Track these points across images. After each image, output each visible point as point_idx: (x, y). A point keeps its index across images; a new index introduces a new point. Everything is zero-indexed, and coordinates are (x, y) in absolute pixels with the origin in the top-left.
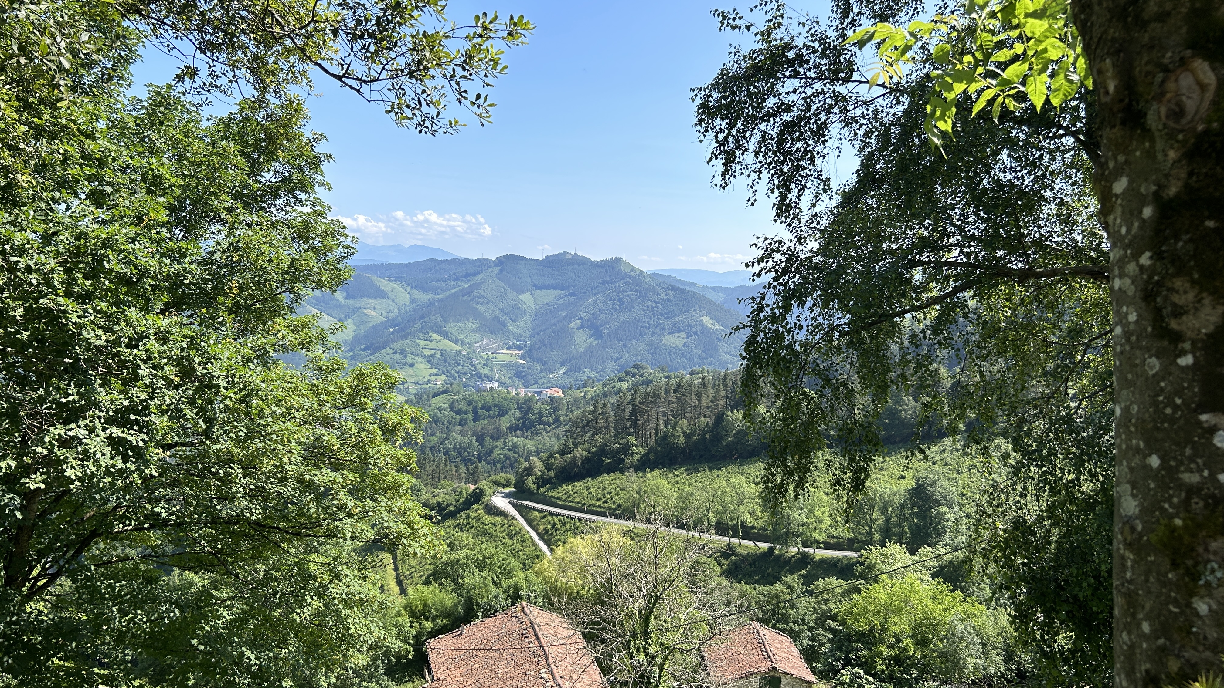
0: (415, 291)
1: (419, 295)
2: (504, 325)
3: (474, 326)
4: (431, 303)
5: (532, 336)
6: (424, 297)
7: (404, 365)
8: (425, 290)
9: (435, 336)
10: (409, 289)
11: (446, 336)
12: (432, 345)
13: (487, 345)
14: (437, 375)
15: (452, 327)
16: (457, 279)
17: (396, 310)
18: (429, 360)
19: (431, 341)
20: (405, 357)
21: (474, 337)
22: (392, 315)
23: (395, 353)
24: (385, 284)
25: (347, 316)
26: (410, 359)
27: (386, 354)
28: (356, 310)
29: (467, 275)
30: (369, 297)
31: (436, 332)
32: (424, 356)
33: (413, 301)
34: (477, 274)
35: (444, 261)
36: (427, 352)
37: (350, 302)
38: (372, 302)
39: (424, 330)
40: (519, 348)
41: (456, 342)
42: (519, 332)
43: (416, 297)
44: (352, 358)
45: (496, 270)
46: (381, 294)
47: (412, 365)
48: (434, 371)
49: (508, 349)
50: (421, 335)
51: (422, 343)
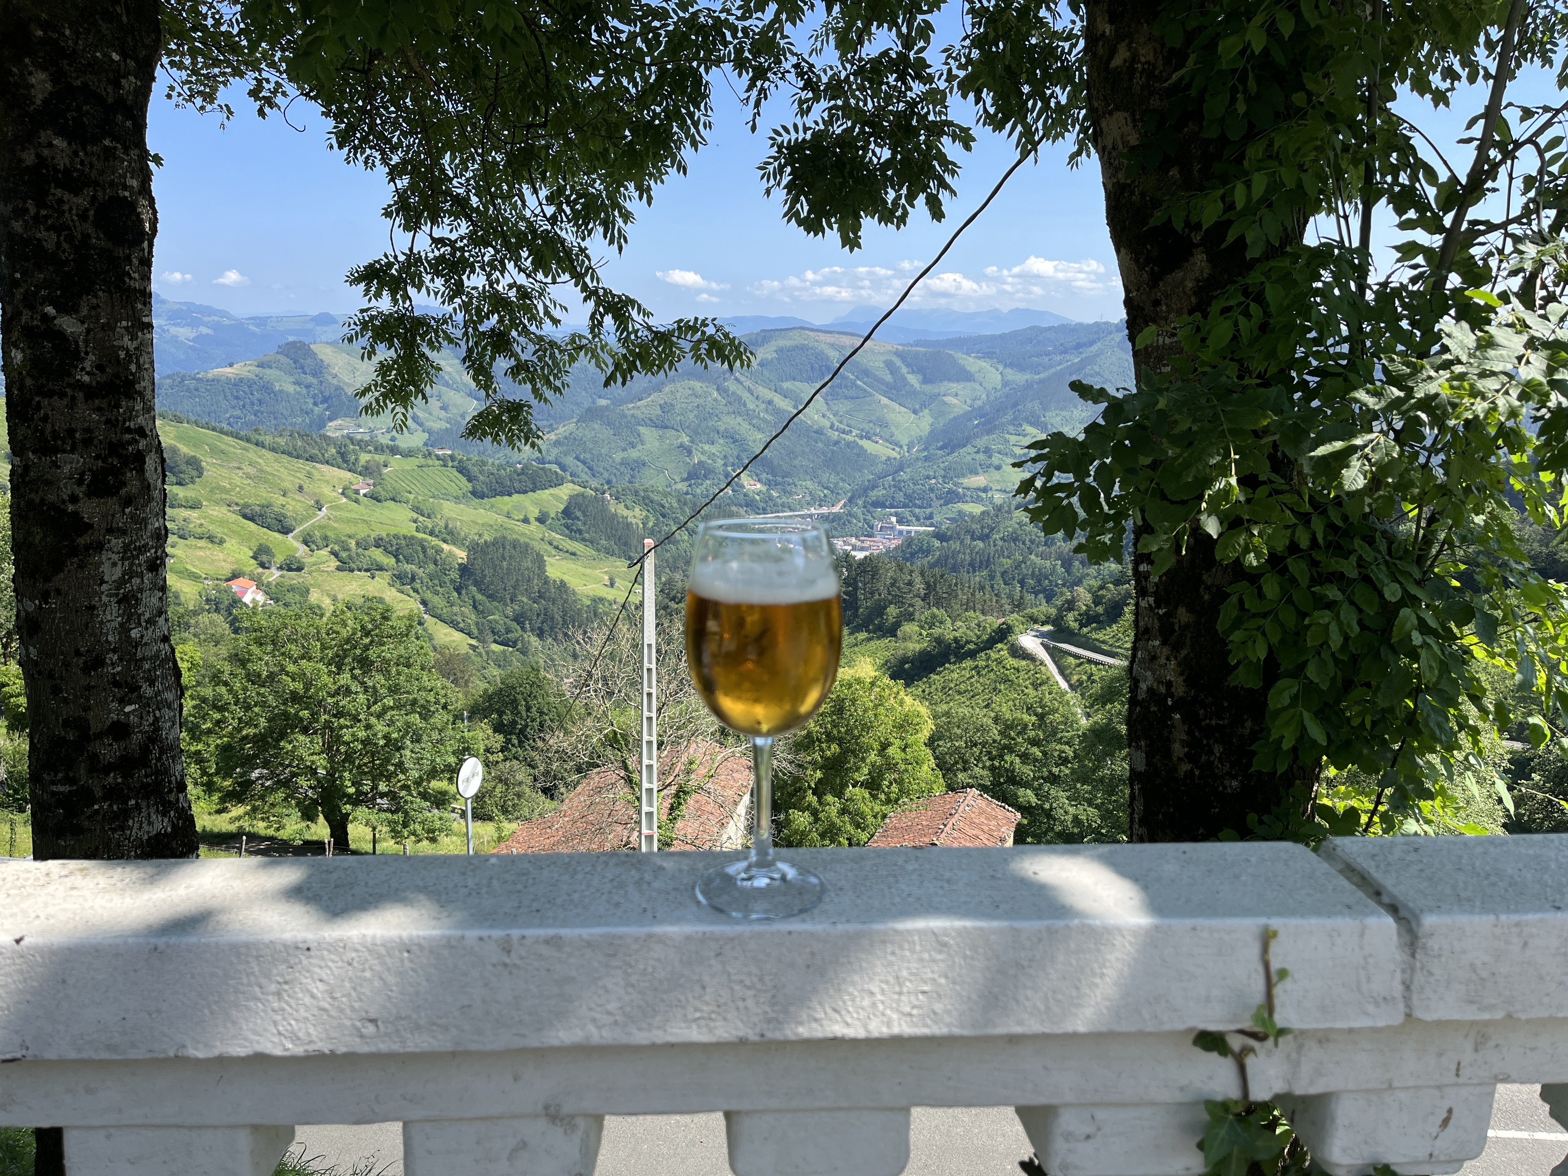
0: (1008, 370)
1: (1013, 375)
3: (1084, 414)
4: (1029, 385)
6: (1019, 378)
7: (989, 466)
8: (1021, 368)
9: (1030, 429)
10: (1001, 368)
11: (1045, 428)
12: (1025, 441)
15: (1053, 417)
16: (1065, 352)
17: (984, 396)
19: (1025, 435)
20: (990, 457)
22: (979, 403)
23: (978, 452)
24: (971, 363)
25: (923, 406)
26: (996, 459)
27: (966, 454)
28: (934, 397)
29: (1078, 346)
30: (950, 380)
31: (1032, 424)
33: (1005, 384)
34: (1091, 343)
35: (1049, 328)
36: (1019, 451)
37: (929, 388)
38: (954, 386)
39: (1017, 422)
43: (1010, 378)
44: (926, 458)
45: (1118, 337)
46: (965, 376)
47: (998, 468)
50: (1011, 428)
51: (1013, 439)
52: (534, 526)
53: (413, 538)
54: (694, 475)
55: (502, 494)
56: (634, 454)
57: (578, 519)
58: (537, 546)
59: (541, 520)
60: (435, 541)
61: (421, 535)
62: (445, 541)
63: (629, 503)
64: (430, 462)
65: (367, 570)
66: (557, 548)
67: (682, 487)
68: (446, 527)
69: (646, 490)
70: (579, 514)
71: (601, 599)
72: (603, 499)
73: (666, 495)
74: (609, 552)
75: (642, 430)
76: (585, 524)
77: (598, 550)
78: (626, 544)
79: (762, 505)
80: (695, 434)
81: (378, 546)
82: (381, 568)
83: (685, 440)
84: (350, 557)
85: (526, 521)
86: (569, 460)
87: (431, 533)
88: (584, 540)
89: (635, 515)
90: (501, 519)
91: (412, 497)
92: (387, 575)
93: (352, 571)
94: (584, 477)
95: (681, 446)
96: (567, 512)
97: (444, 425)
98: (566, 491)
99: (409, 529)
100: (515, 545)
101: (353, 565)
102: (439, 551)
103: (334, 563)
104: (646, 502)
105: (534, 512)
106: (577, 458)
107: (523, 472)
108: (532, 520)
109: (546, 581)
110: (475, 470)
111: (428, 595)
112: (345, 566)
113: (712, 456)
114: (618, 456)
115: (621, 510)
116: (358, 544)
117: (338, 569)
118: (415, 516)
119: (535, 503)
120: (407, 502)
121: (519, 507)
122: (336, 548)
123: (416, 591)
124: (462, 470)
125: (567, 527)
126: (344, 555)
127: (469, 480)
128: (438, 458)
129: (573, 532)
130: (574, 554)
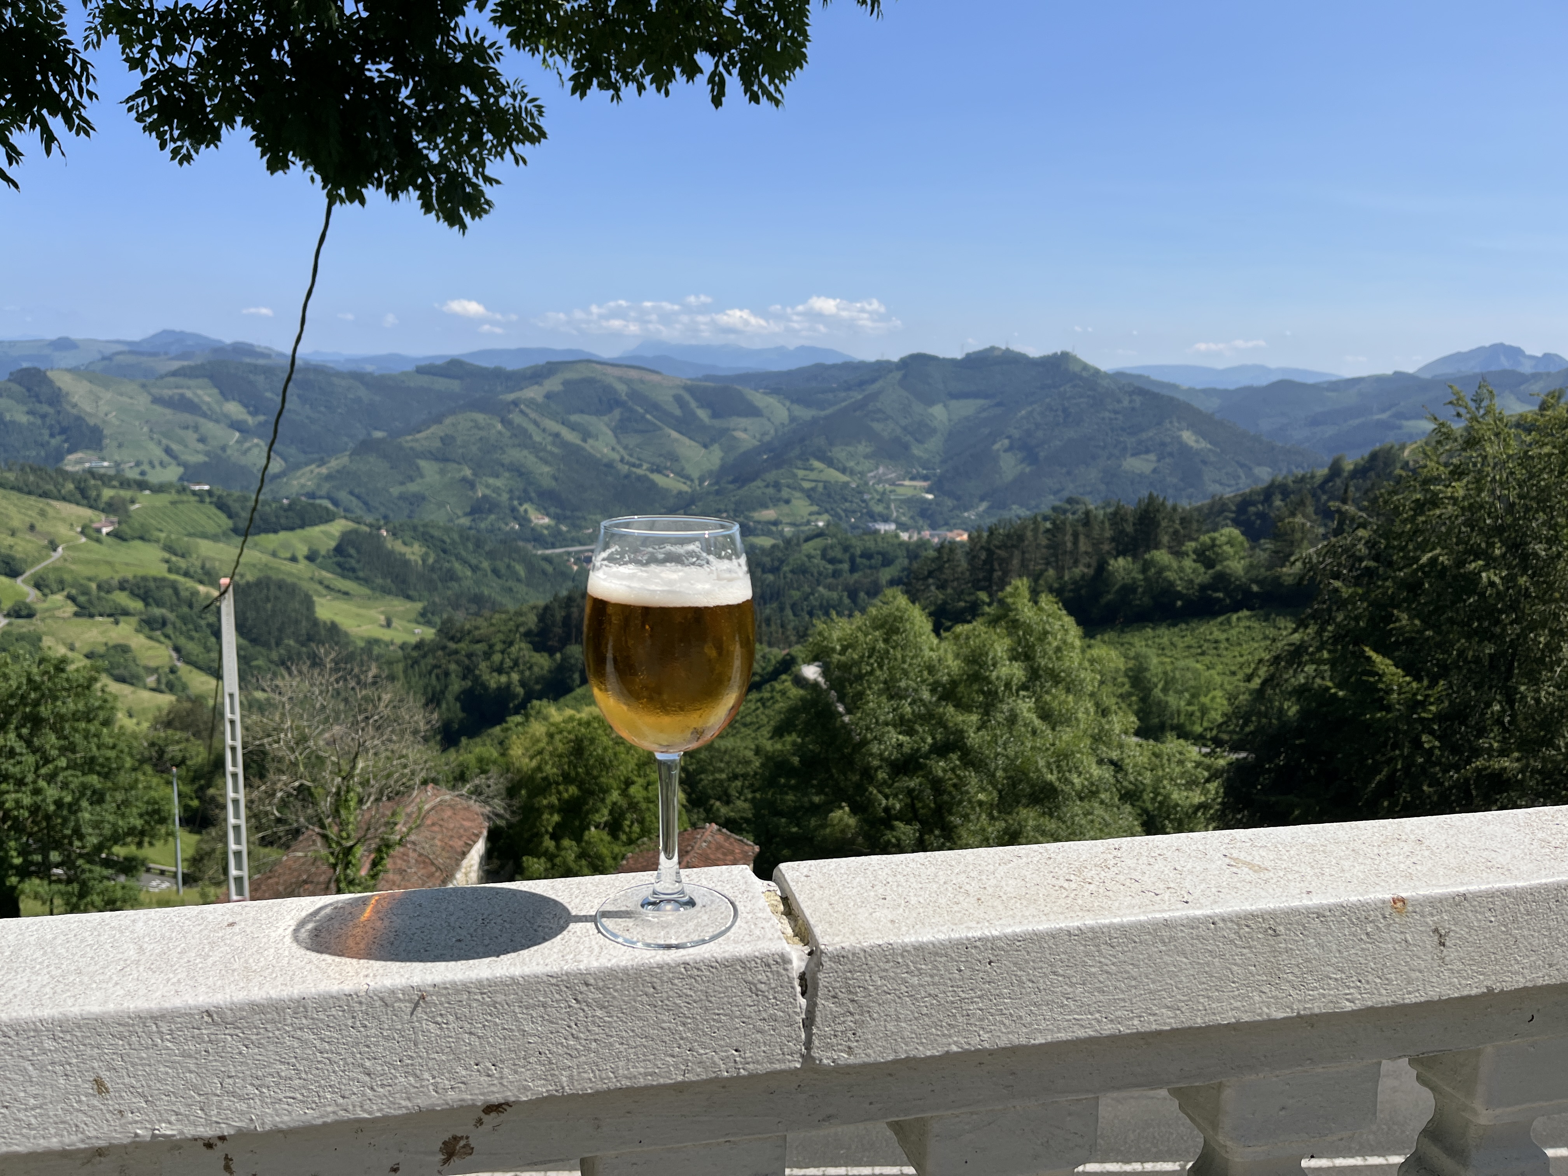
0: (795, 406)
1: (799, 411)
2: (906, 447)
3: (868, 450)
4: (814, 421)
5: (943, 462)
6: (805, 414)
7: (779, 500)
8: (808, 405)
9: (817, 464)
10: (788, 403)
11: (830, 463)
12: (813, 475)
13: (884, 474)
14: (819, 513)
15: (839, 453)
16: (849, 389)
17: (772, 432)
18: (809, 495)
19: (812, 470)
20: (779, 491)
21: (867, 464)
22: (767, 438)
23: (767, 486)
24: (760, 399)
25: (713, 440)
26: (785, 493)
27: (756, 488)
28: (724, 432)
29: (861, 384)
30: (739, 415)
31: (819, 459)
32: (802, 490)
33: (793, 419)
34: (873, 381)
35: (834, 366)
36: (807, 485)
37: (717, 423)
38: (743, 422)
39: (804, 457)
40: (925, 478)
41: (844, 471)
42: (925, 456)
43: (797, 413)
44: (718, 493)
45: (898, 375)
46: (753, 411)
47: (787, 502)
48: (815, 508)
49: (913, 479)
50: (799, 463)
51: (801, 473)
52: (303, 565)
53: (163, 579)
54: (477, 509)
55: (266, 531)
56: (413, 487)
57: (351, 556)
58: (306, 585)
59: (311, 558)
60: (190, 583)
61: (173, 577)
62: (201, 582)
63: (407, 539)
64: (185, 498)
65: (109, 616)
66: (328, 587)
67: (465, 521)
68: (203, 567)
69: (425, 526)
70: (352, 551)
71: (377, 641)
72: (379, 536)
73: (447, 530)
74: (385, 591)
75: (422, 463)
76: (358, 562)
77: (373, 589)
78: (404, 582)
79: (550, 540)
80: (479, 467)
81: (122, 588)
82: (126, 613)
83: (468, 472)
84: (90, 602)
85: (294, 559)
86: (343, 495)
87: (186, 574)
88: (357, 579)
89: (414, 552)
90: (265, 558)
91: (163, 535)
92: (134, 621)
93: (91, 616)
94: (359, 512)
95: (464, 479)
96: (339, 550)
97: (201, 458)
98: (338, 527)
99: (160, 570)
100: (281, 585)
101: (92, 610)
102: (195, 593)
103: (71, 608)
104: (426, 538)
105: (302, 550)
106: (351, 493)
107: (290, 507)
108: (300, 557)
109: (315, 622)
110: (236, 507)
111: (182, 641)
112: (84, 611)
113: (496, 490)
114: (395, 491)
115: (398, 546)
116: (99, 587)
117: (76, 614)
118: (167, 555)
119: (305, 540)
120: (157, 541)
121: (285, 546)
122: (74, 592)
123: (167, 636)
124: (222, 506)
125: (339, 565)
126: (82, 599)
127: (230, 516)
128: (194, 493)
129: (345, 570)
130: (346, 593)
